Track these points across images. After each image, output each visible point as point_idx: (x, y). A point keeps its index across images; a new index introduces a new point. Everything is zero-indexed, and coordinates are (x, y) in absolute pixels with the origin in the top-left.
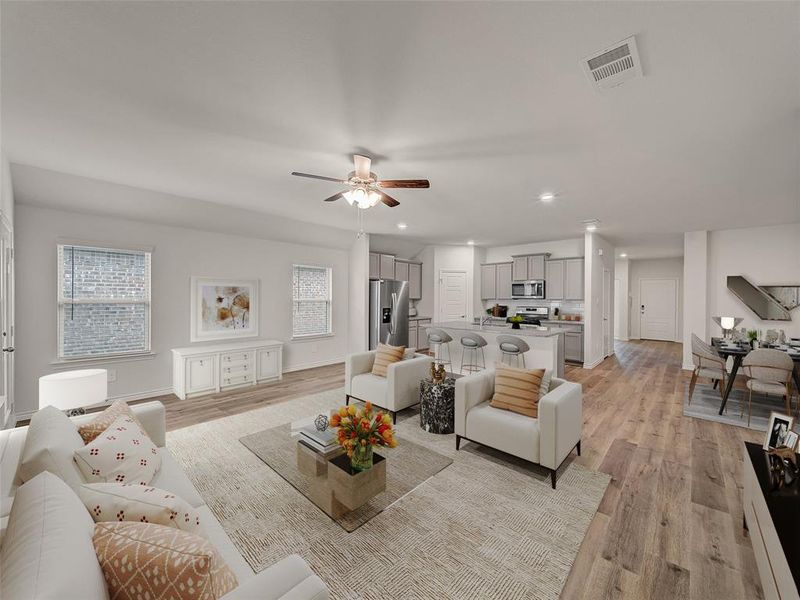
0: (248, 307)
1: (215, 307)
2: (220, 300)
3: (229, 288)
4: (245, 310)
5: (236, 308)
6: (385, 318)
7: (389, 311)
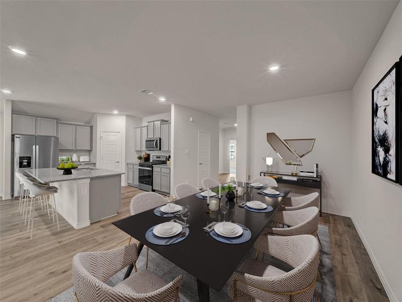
6: (26, 164)
7: (29, 159)
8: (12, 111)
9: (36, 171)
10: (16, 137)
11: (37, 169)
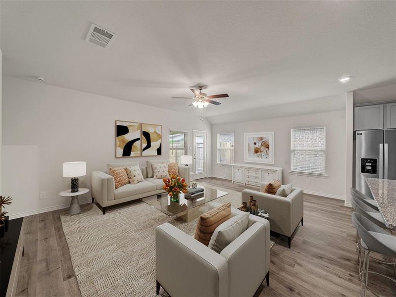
0: (268, 147)
1: (253, 147)
2: (255, 143)
3: (259, 138)
4: (267, 149)
5: (262, 148)
6: (370, 168)
7: (374, 162)
8: (354, 104)
9: (383, 182)
10: (358, 134)
11: (386, 180)
